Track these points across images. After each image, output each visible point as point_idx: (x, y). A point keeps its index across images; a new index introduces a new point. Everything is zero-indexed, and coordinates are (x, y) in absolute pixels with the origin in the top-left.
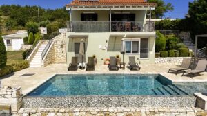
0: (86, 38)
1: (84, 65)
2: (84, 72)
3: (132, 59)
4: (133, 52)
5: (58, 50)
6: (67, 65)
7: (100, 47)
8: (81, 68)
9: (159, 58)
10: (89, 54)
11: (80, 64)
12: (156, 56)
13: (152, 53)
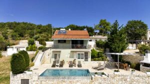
1: (59, 64)
2: (58, 68)
3: (79, 62)
4: (81, 58)
5: (47, 57)
6: (51, 65)
7: (66, 56)
8: (57, 66)
9: (93, 62)
10: (61, 60)
11: (57, 64)
12: (92, 60)
13: (90, 59)
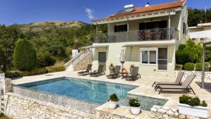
0: (107, 47)
4: (151, 63)
13: (171, 64)
